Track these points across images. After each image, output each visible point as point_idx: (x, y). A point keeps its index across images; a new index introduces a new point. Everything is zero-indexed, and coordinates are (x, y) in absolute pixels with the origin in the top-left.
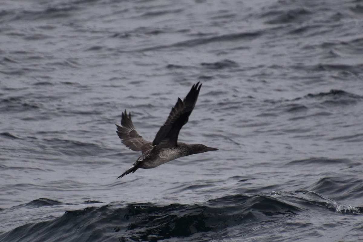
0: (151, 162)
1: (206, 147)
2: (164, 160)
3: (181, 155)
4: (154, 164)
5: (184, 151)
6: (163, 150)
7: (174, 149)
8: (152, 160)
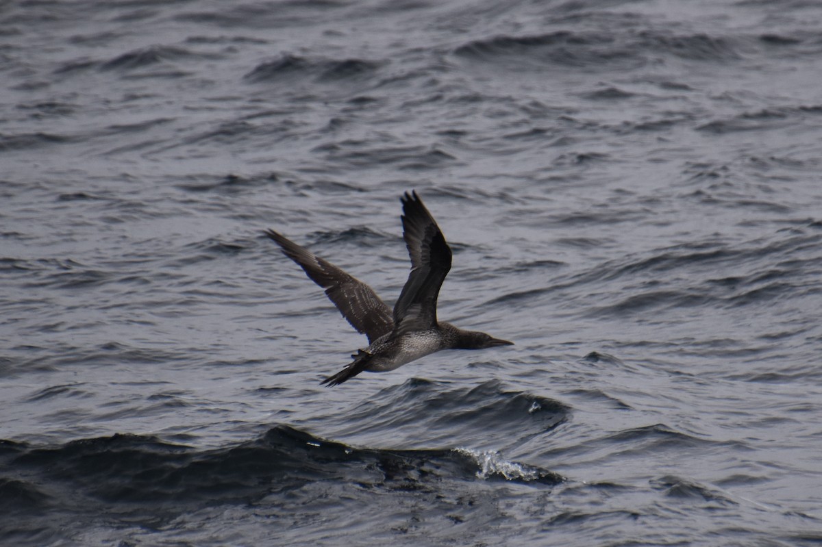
0: (387, 360)
1: (491, 338)
2: (411, 355)
3: (442, 347)
4: (393, 363)
5: (449, 340)
6: (410, 337)
7: (431, 333)
8: (388, 357)
